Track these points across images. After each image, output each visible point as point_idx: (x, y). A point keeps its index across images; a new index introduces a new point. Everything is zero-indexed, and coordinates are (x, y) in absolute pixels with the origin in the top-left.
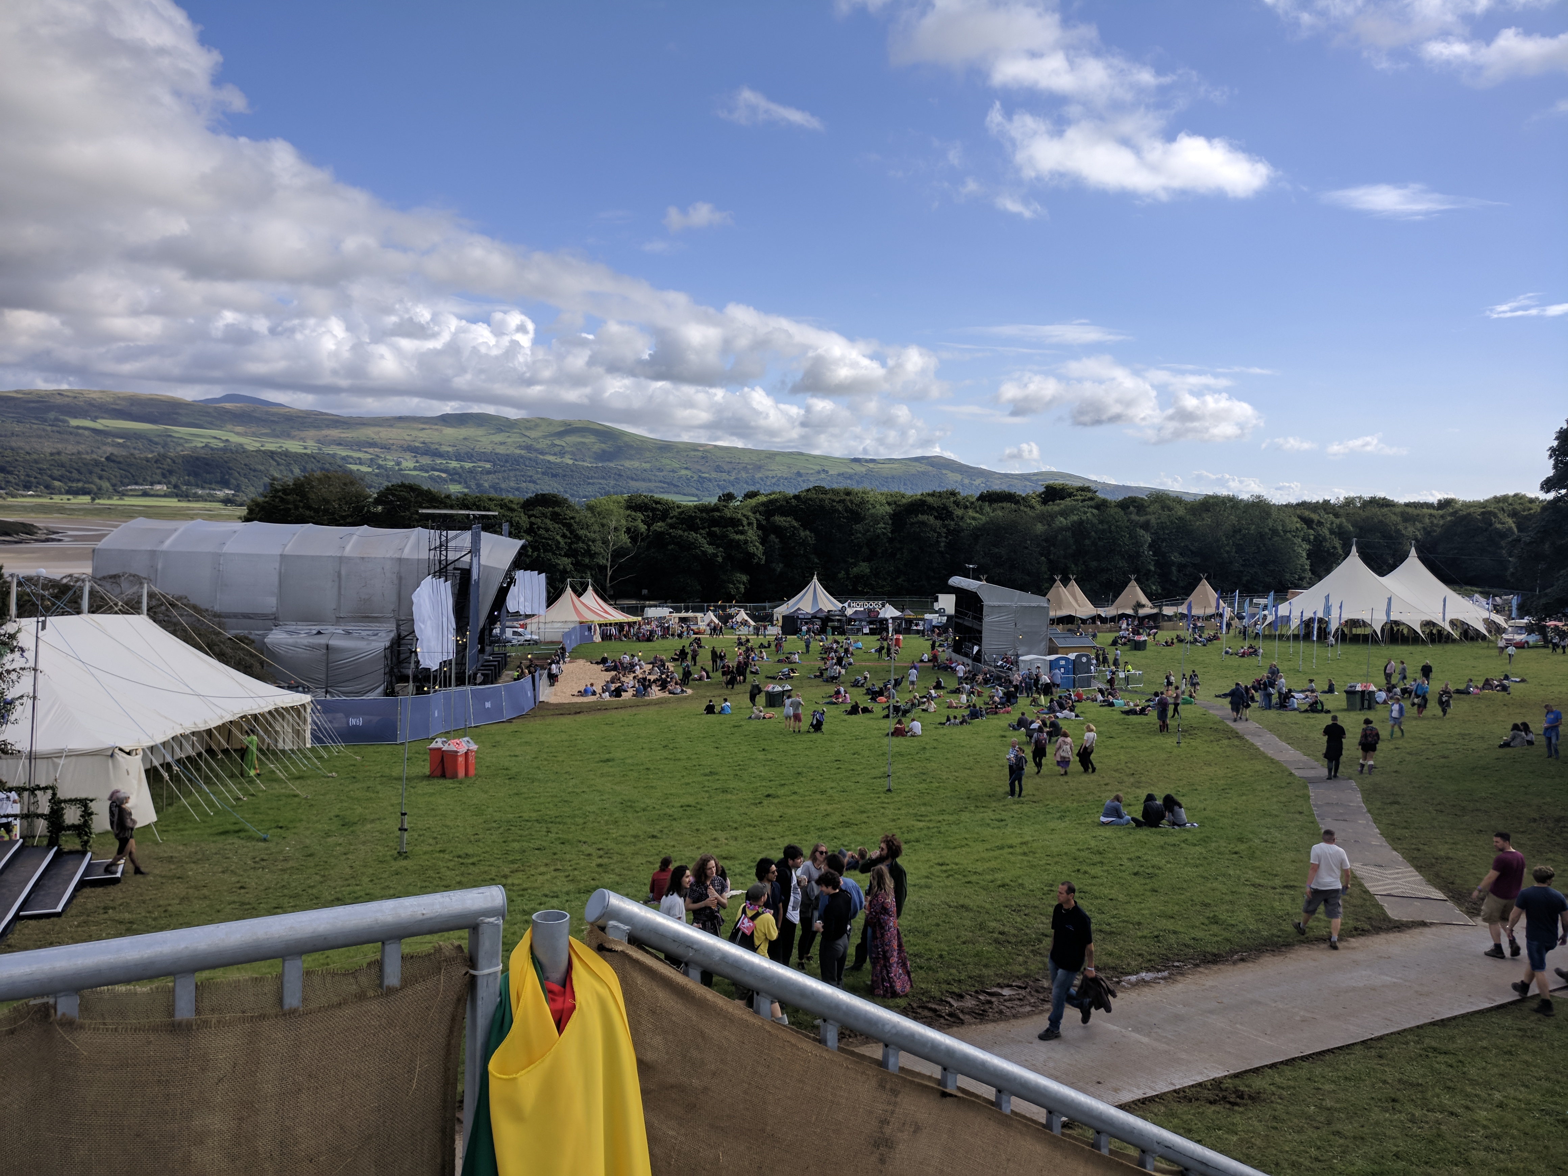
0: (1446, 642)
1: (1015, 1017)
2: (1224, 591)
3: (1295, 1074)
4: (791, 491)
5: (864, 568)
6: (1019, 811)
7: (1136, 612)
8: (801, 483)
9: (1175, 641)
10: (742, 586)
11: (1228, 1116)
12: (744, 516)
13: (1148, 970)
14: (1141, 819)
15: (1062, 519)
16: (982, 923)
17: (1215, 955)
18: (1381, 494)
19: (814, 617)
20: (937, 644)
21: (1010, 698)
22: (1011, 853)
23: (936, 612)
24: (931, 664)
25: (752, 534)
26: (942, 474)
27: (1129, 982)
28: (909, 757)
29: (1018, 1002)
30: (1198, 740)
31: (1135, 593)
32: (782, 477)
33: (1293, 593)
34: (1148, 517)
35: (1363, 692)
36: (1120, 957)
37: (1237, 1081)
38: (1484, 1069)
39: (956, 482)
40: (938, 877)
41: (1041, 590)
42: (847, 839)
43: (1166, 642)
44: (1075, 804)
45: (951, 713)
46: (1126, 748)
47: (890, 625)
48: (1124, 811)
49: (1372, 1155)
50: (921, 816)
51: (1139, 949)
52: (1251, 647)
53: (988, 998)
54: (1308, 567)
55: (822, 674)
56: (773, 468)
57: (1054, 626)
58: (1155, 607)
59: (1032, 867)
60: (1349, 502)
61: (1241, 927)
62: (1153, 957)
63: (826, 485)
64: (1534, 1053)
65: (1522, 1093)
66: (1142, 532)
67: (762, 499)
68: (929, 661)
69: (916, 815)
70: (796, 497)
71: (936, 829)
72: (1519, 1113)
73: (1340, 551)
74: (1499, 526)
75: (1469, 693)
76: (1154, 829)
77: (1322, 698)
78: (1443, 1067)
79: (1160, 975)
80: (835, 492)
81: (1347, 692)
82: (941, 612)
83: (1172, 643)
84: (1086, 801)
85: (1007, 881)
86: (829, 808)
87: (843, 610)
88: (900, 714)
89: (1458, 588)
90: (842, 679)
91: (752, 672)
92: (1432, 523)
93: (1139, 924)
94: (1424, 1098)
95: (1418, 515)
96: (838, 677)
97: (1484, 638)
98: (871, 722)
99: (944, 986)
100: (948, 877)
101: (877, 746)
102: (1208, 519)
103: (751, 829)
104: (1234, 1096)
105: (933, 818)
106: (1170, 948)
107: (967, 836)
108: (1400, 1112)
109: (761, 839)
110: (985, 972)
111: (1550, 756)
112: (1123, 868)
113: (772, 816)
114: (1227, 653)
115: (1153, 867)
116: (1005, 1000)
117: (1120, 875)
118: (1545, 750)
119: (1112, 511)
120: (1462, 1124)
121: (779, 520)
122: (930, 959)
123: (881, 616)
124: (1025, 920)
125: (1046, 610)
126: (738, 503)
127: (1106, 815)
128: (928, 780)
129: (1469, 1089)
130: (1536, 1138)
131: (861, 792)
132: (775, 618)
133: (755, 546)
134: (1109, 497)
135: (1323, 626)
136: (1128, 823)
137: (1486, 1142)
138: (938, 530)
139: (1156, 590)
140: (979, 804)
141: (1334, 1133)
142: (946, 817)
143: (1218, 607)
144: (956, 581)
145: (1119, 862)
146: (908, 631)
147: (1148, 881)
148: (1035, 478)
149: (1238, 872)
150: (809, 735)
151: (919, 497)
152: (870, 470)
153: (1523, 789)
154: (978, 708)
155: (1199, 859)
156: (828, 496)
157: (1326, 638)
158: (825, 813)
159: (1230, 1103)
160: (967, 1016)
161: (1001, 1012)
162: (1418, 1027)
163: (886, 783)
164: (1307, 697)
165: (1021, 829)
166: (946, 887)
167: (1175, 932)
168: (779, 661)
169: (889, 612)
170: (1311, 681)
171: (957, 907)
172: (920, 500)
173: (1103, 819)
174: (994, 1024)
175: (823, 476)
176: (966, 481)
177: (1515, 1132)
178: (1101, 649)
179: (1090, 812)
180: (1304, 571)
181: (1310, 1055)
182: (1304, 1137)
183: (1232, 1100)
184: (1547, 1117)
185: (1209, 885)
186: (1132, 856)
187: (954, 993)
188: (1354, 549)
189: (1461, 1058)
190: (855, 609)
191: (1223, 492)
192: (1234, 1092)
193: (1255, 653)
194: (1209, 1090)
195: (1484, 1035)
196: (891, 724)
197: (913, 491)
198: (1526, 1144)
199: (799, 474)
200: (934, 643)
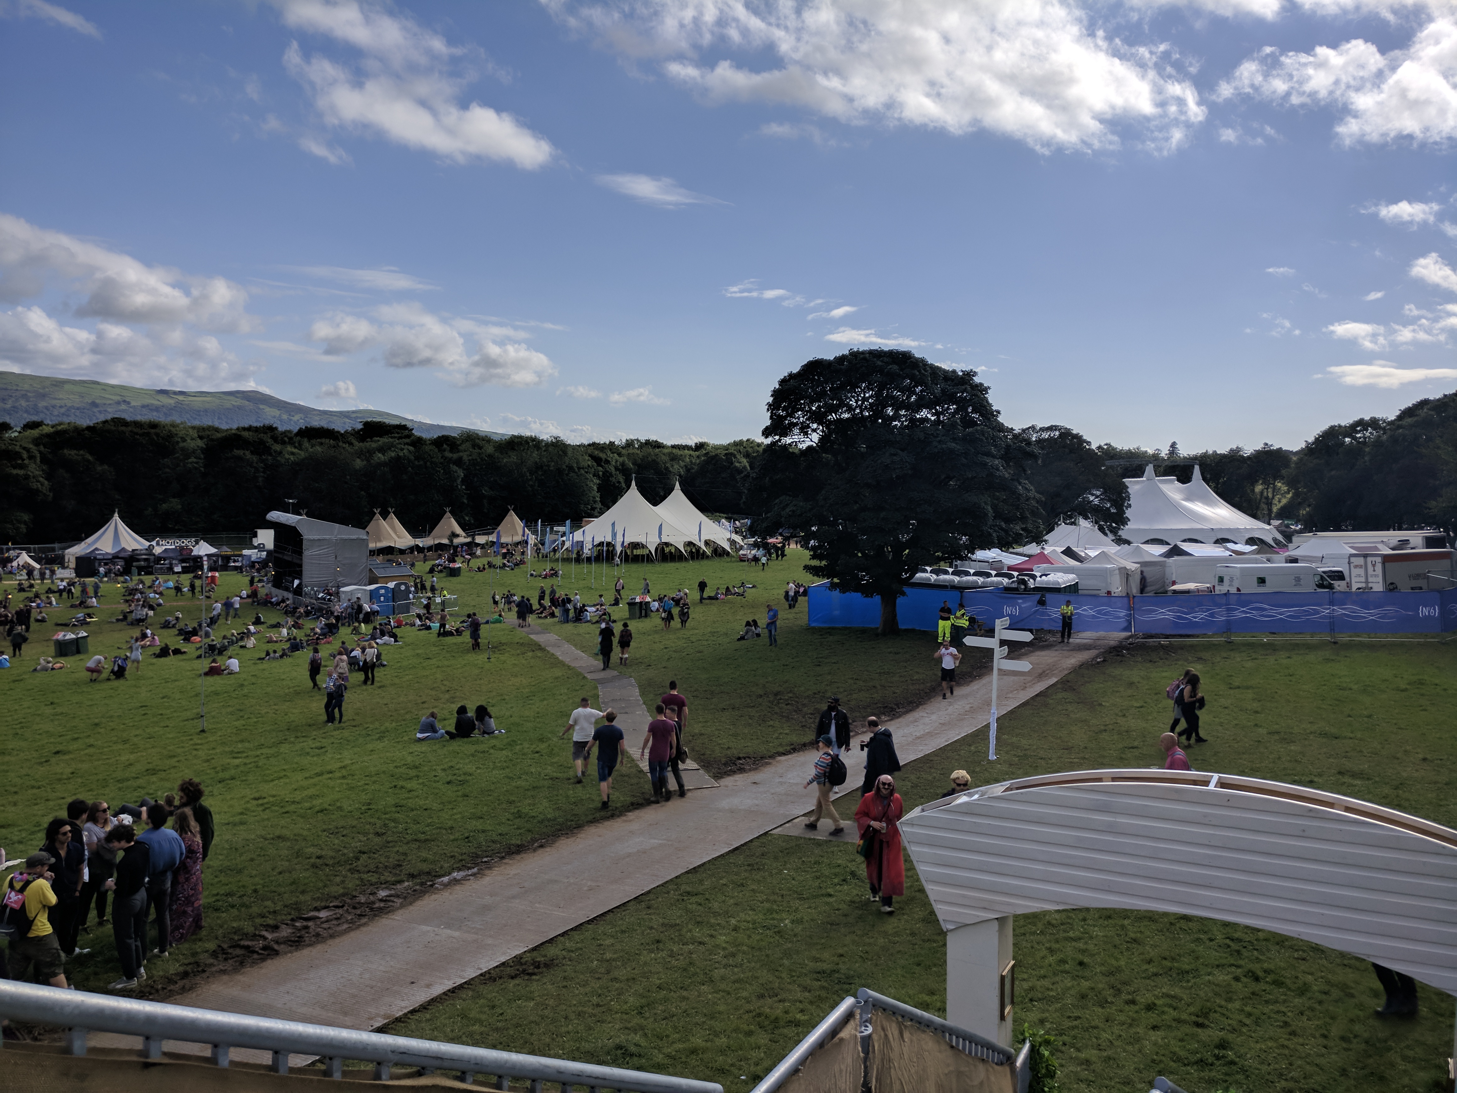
0: (703, 558)
1: (332, 936)
2: (529, 521)
3: (582, 937)
4: (85, 422)
5: (175, 504)
6: (339, 737)
7: (451, 541)
8: (98, 415)
9: (486, 566)
10: (23, 526)
11: (526, 986)
12: (24, 448)
13: (459, 869)
14: (454, 731)
15: (380, 455)
16: (299, 850)
17: (518, 846)
18: (653, 438)
19: (115, 557)
20: (256, 579)
21: (331, 630)
22: (330, 778)
23: (255, 548)
24: (250, 600)
25: (34, 469)
26: (259, 409)
27: (442, 884)
28: (225, 695)
29: (335, 922)
30: (506, 655)
31: (450, 524)
32: (73, 407)
33: (586, 521)
34: (461, 454)
35: (641, 603)
36: (434, 862)
37: (535, 954)
38: (724, 901)
39: (274, 417)
40: (253, 811)
41: (362, 524)
42: (153, 787)
43: (479, 568)
44: (394, 724)
45: (271, 647)
46: (442, 667)
47: (205, 563)
48: (438, 725)
49: (641, 991)
50: (238, 753)
51: (452, 852)
52: (552, 569)
53: (305, 923)
54: (598, 499)
55: (125, 618)
56: (61, 396)
57: (374, 558)
58: (469, 536)
59: (351, 788)
60: (629, 444)
61: (541, 817)
62: (464, 857)
63: (128, 418)
64: (759, 882)
65: (751, 916)
66: (454, 468)
67: (47, 430)
68: (248, 596)
69: (232, 752)
70: (89, 428)
71: (253, 764)
72: (748, 932)
73: (624, 485)
74: (737, 465)
75: (717, 599)
76: (466, 739)
77: (610, 609)
78: (694, 906)
79: (470, 872)
80: (137, 424)
81: (629, 604)
82: (260, 548)
83: (484, 569)
84: (404, 720)
85: (326, 806)
86: (132, 757)
87: (150, 548)
88: (216, 652)
89: (710, 514)
90: (149, 621)
91: (37, 621)
92: (691, 462)
93: (452, 828)
94: (680, 935)
95: (681, 455)
96: (146, 619)
97: (728, 554)
98: (182, 663)
99: (258, 921)
100: (264, 810)
101: (189, 687)
102: (513, 458)
103: (35, 791)
104: (532, 967)
105: (250, 753)
106: (479, 846)
107: (285, 767)
108: (662, 950)
109: (47, 800)
110: (302, 898)
111: (771, 645)
112: (437, 779)
113: (62, 774)
114: (532, 575)
115: (465, 774)
116: (322, 923)
117: (434, 785)
118: (767, 640)
119: (427, 448)
120: (708, 950)
121: (70, 453)
122: (244, 895)
123: (195, 553)
124: (342, 841)
125: (365, 542)
126: (16, 434)
127: (422, 731)
128: (246, 717)
129: (713, 921)
130: (760, 949)
131: (171, 736)
132: (66, 560)
133: (38, 481)
134: (425, 435)
135: (611, 549)
136: (442, 736)
137: (725, 961)
138: (255, 465)
139: (469, 521)
140: (299, 734)
141: (612, 980)
142: (265, 751)
143: (523, 535)
144: (275, 515)
145: (434, 773)
146: (225, 568)
147: (460, 788)
148: (354, 415)
149: (538, 769)
150: (110, 683)
151: (233, 432)
152: (179, 402)
153: (753, 672)
154: (298, 640)
155: (505, 761)
156: (130, 428)
157: (613, 559)
158: (127, 763)
159: (528, 974)
160: (282, 946)
161: (318, 935)
162: (676, 877)
163: (200, 724)
164: (597, 610)
165: (340, 754)
166: (263, 820)
167: (484, 831)
168: (72, 606)
169: (204, 549)
170: (601, 596)
171: (273, 839)
172: (234, 434)
173: (419, 735)
174: (310, 949)
175: (123, 407)
176: (285, 417)
177: (745, 948)
178: (419, 577)
179: (407, 730)
180: (595, 502)
181: (594, 918)
182: (588, 989)
183: (530, 971)
184: (768, 931)
185: (514, 784)
186: (446, 766)
187: (268, 926)
188: (633, 483)
189: (707, 896)
190: (164, 548)
191: (527, 433)
192: (532, 964)
193: (556, 574)
194: (511, 967)
195: (724, 874)
196: (205, 664)
197: (228, 424)
198: (753, 956)
199: (94, 404)
200: (253, 578)
